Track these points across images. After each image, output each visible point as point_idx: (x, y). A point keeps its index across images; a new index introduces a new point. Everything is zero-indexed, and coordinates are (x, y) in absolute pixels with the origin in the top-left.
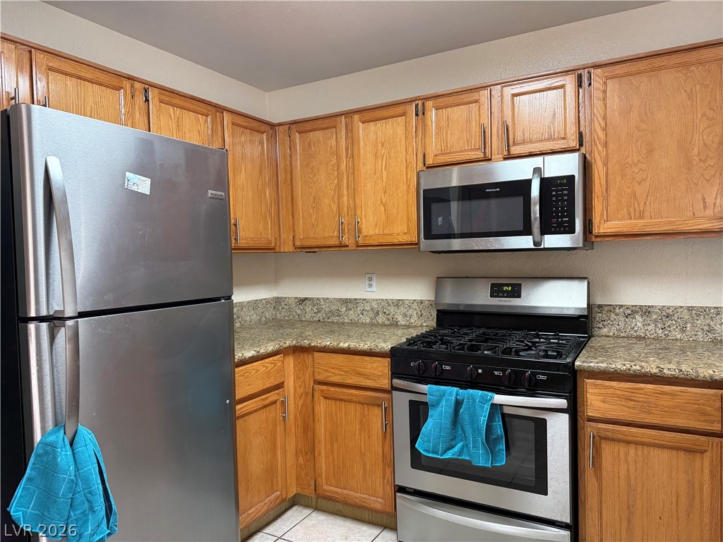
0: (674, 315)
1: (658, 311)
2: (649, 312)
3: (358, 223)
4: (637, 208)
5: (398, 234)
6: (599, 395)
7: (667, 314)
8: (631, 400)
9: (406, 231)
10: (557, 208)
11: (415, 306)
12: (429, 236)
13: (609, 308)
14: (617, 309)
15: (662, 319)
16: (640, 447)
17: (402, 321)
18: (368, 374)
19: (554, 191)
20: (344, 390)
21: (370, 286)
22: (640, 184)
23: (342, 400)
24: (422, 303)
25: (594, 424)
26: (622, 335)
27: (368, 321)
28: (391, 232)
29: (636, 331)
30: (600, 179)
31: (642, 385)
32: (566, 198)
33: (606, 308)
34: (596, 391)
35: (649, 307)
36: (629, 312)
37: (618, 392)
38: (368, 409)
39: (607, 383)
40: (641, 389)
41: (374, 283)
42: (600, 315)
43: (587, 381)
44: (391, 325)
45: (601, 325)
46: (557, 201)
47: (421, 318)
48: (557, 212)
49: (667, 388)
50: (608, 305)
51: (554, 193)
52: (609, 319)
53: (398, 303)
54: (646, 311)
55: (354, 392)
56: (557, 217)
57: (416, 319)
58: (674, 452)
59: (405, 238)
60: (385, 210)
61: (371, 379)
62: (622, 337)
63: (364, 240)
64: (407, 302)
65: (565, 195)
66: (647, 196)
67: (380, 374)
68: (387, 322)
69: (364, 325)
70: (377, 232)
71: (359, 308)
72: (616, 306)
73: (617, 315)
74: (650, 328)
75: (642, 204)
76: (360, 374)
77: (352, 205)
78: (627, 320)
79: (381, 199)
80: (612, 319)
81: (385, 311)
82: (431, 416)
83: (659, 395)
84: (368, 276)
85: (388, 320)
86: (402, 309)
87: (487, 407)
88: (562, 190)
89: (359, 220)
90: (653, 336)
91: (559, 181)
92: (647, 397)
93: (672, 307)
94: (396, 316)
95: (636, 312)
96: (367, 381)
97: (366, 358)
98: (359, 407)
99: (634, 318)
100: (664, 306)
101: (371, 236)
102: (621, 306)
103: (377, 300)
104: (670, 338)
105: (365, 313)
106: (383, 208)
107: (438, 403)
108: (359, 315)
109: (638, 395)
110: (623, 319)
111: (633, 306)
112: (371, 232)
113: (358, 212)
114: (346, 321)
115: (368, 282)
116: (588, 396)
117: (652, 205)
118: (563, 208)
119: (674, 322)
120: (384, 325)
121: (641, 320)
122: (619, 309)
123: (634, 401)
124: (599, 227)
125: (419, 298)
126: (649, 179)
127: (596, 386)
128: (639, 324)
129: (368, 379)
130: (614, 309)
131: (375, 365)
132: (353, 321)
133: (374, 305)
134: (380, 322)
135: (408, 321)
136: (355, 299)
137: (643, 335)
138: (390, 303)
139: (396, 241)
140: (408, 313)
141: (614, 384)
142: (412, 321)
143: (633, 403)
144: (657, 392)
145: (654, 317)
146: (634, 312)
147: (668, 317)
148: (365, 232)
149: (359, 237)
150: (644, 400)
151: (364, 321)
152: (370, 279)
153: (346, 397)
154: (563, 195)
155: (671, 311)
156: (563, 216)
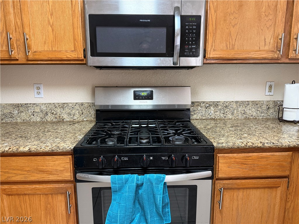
0: (229, 106)
1: (222, 104)
2: (217, 105)
3: (27, 39)
4: (231, 43)
5: (66, 51)
6: (226, 163)
7: (226, 106)
8: (244, 164)
9: (73, 49)
10: (189, 38)
11: (77, 107)
12: (94, 53)
13: (198, 104)
14: (202, 104)
15: (223, 108)
16: (245, 190)
17: (67, 118)
18: (50, 170)
19: (187, 25)
20: (27, 186)
21: (39, 93)
22: (234, 26)
23: (25, 194)
24: (82, 105)
25: (221, 182)
26: (204, 118)
27: (38, 119)
28: (59, 49)
29: (210, 116)
30: (212, 21)
31: (251, 154)
32: (194, 31)
33: (196, 104)
34: (224, 161)
35: (218, 102)
36: (208, 105)
37: (238, 160)
38: (52, 198)
39: (230, 155)
40: (250, 157)
41: (42, 91)
42: (193, 107)
43: (219, 155)
44: (58, 122)
45: (193, 114)
46: (189, 33)
47: (82, 116)
48: (189, 41)
49: (264, 154)
50: (197, 102)
51: (187, 27)
52: (198, 110)
53: (63, 106)
54: (216, 104)
55: (37, 186)
56: (189, 44)
57: (78, 116)
58: (263, 190)
59: (72, 55)
60: (53, 30)
61: (54, 174)
62: (204, 119)
63: (34, 55)
64: (70, 105)
65: (194, 29)
66: (237, 35)
67: (62, 169)
68: (54, 120)
69: (35, 123)
70: (46, 49)
71: (30, 111)
72: (201, 102)
73: (201, 107)
74: (217, 113)
75: (234, 40)
76: (43, 171)
77: (19, 23)
78: (206, 110)
79: (49, 21)
80: (199, 110)
81: (53, 112)
82: (115, 200)
83: (260, 159)
84: (36, 86)
85: (56, 118)
86: (67, 110)
87: (161, 186)
88: (192, 26)
89: (28, 37)
90: (218, 118)
91: (190, 19)
92: (253, 161)
93: (229, 101)
94: (62, 115)
95: (211, 105)
96: (50, 176)
97: (48, 158)
98: (43, 198)
99: (210, 108)
100: (225, 102)
101: (40, 52)
102: (204, 102)
103: (45, 104)
104: (226, 118)
105: (35, 114)
106: (50, 29)
107: (120, 189)
108: (30, 116)
109: (249, 161)
110: (204, 109)
111: (210, 102)
112: (40, 49)
113: (27, 30)
114: (19, 120)
115: (36, 91)
116: (220, 165)
117: (239, 41)
118: (192, 38)
119: (229, 110)
120: (52, 123)
121: (213, 109)
122: (203, 104)
123: (246, 164)
124: (210, 54)
125: (80, 101)
126: (239, 24)
127: (224, 158)
128: (212, 112)
129: (51, 174)
130: (200, 104)
131: (57, 162)
132: (25, 121)
133: (44, 108)
134: (49, 120)
135: (72, 118)
136: (26, 104)
137: (214, 118)
138: (57, 106)
139: (64, 57)
140: (72, 113)
141: (235, 155)
142: (75, 118)
143: (245, 165)
144: (259, 157)
145: (220, 107)
146: (210, 105)
147: (226, 107)
148: (34, 48)
149: (29, 52)
150: (251, 163)
151: (35, 120)
152: (38, 88)
153: (30, 192)
154: (193, 29)
155: (228, 104)
156: (192, 44)
